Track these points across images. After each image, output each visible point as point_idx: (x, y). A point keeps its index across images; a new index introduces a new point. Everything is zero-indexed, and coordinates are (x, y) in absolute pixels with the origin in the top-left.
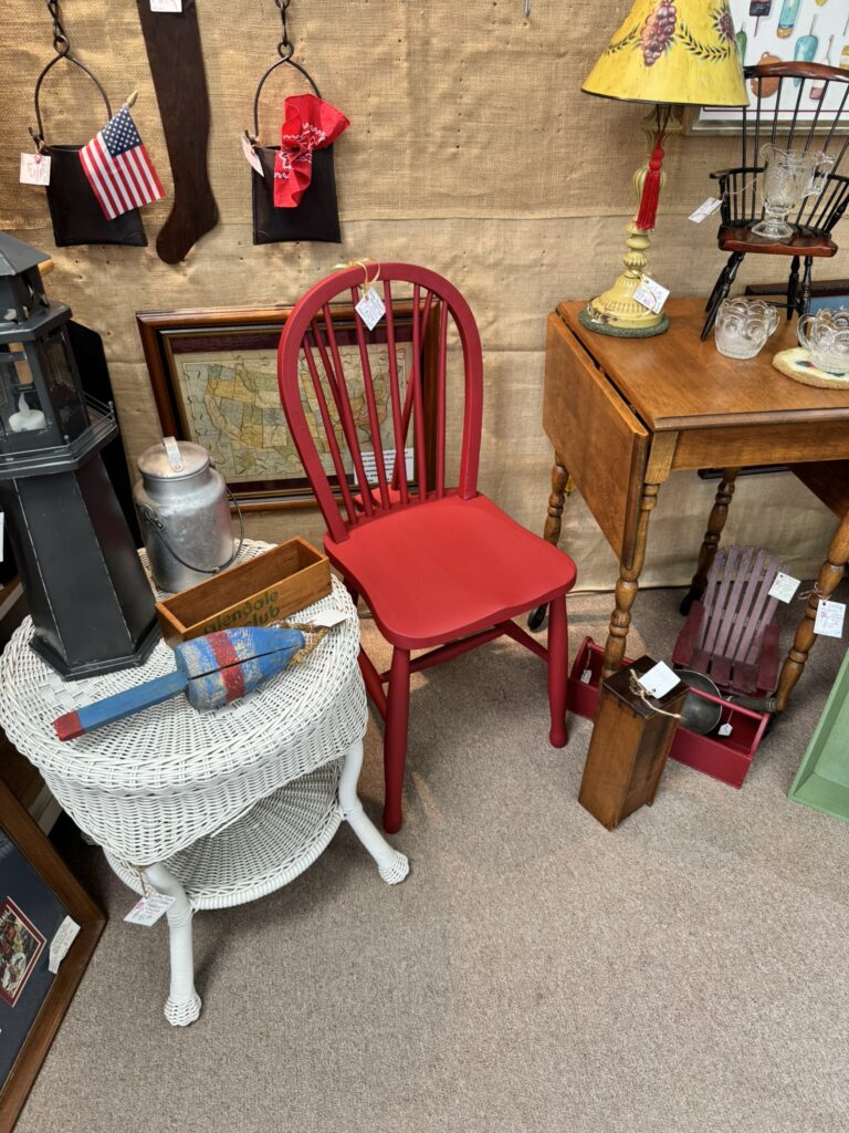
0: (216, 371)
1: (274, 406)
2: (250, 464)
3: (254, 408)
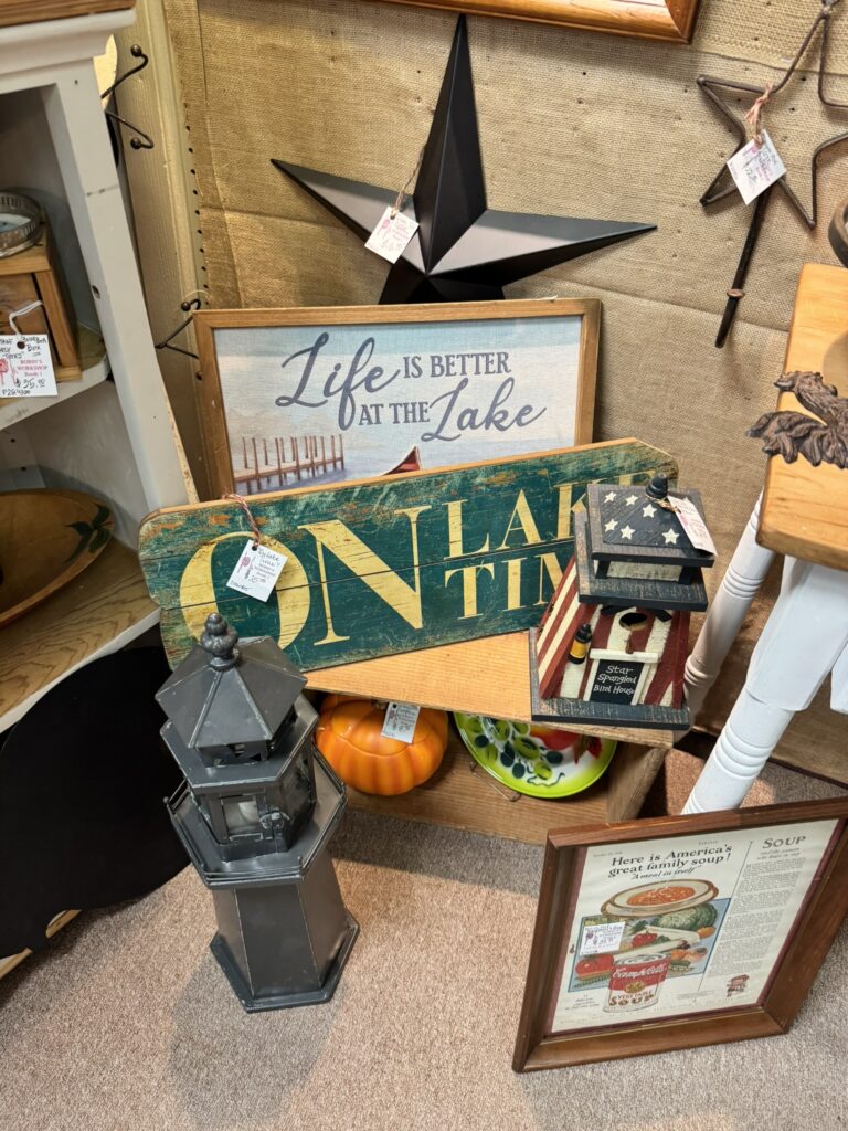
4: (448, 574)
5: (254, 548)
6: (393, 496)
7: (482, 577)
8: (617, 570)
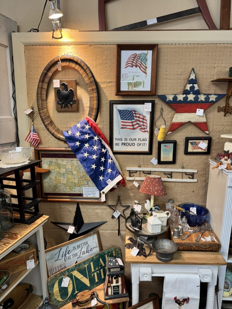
0: (51, 162)
1: (64, 173)
2: (57, 188)
3: (59, 173)
4: (92, 275)
5: (65, 278)
6: (83, 264)
7: (97, 273)
8: (112, 270)
